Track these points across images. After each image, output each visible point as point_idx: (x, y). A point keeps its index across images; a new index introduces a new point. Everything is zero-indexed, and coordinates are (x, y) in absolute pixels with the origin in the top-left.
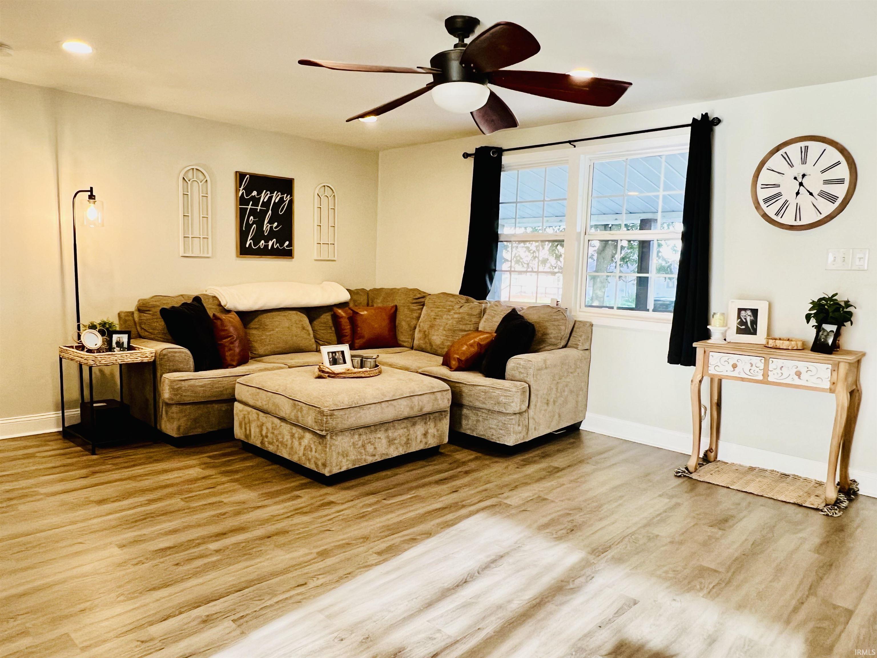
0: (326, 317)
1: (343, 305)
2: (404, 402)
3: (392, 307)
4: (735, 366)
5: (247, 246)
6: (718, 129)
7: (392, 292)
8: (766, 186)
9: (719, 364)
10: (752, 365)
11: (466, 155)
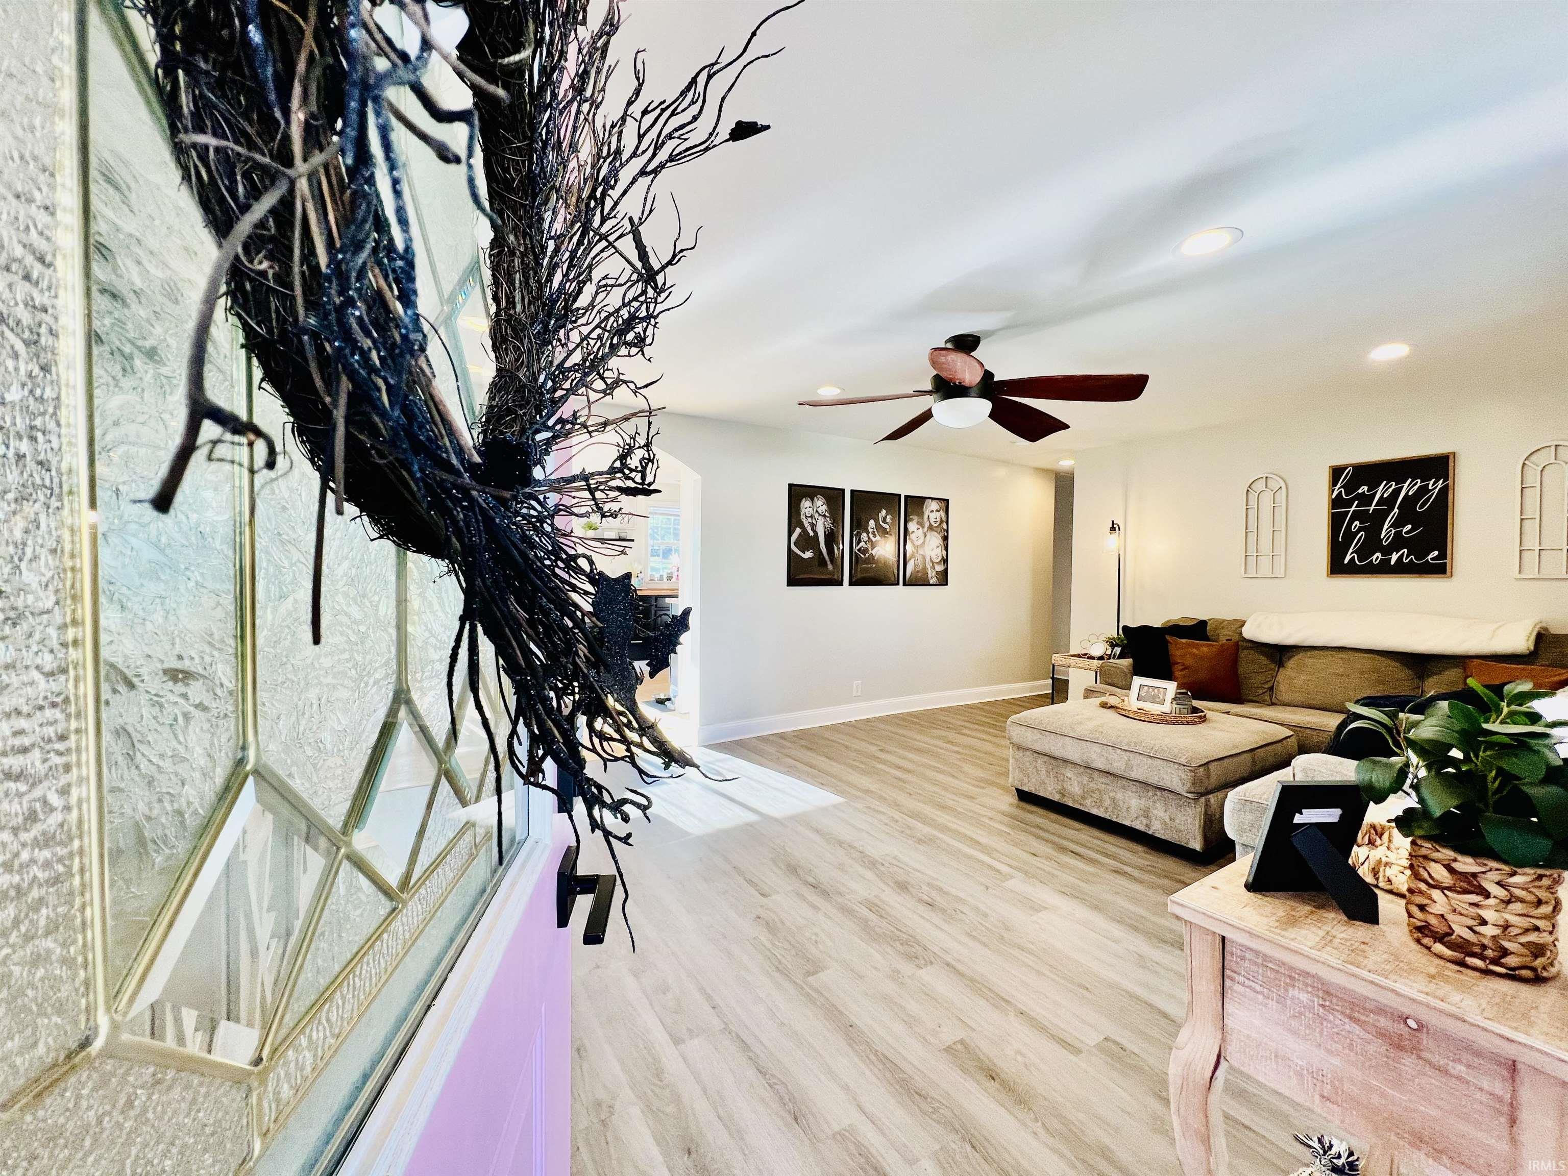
0: (1454, 675)
5: (1346, 561)
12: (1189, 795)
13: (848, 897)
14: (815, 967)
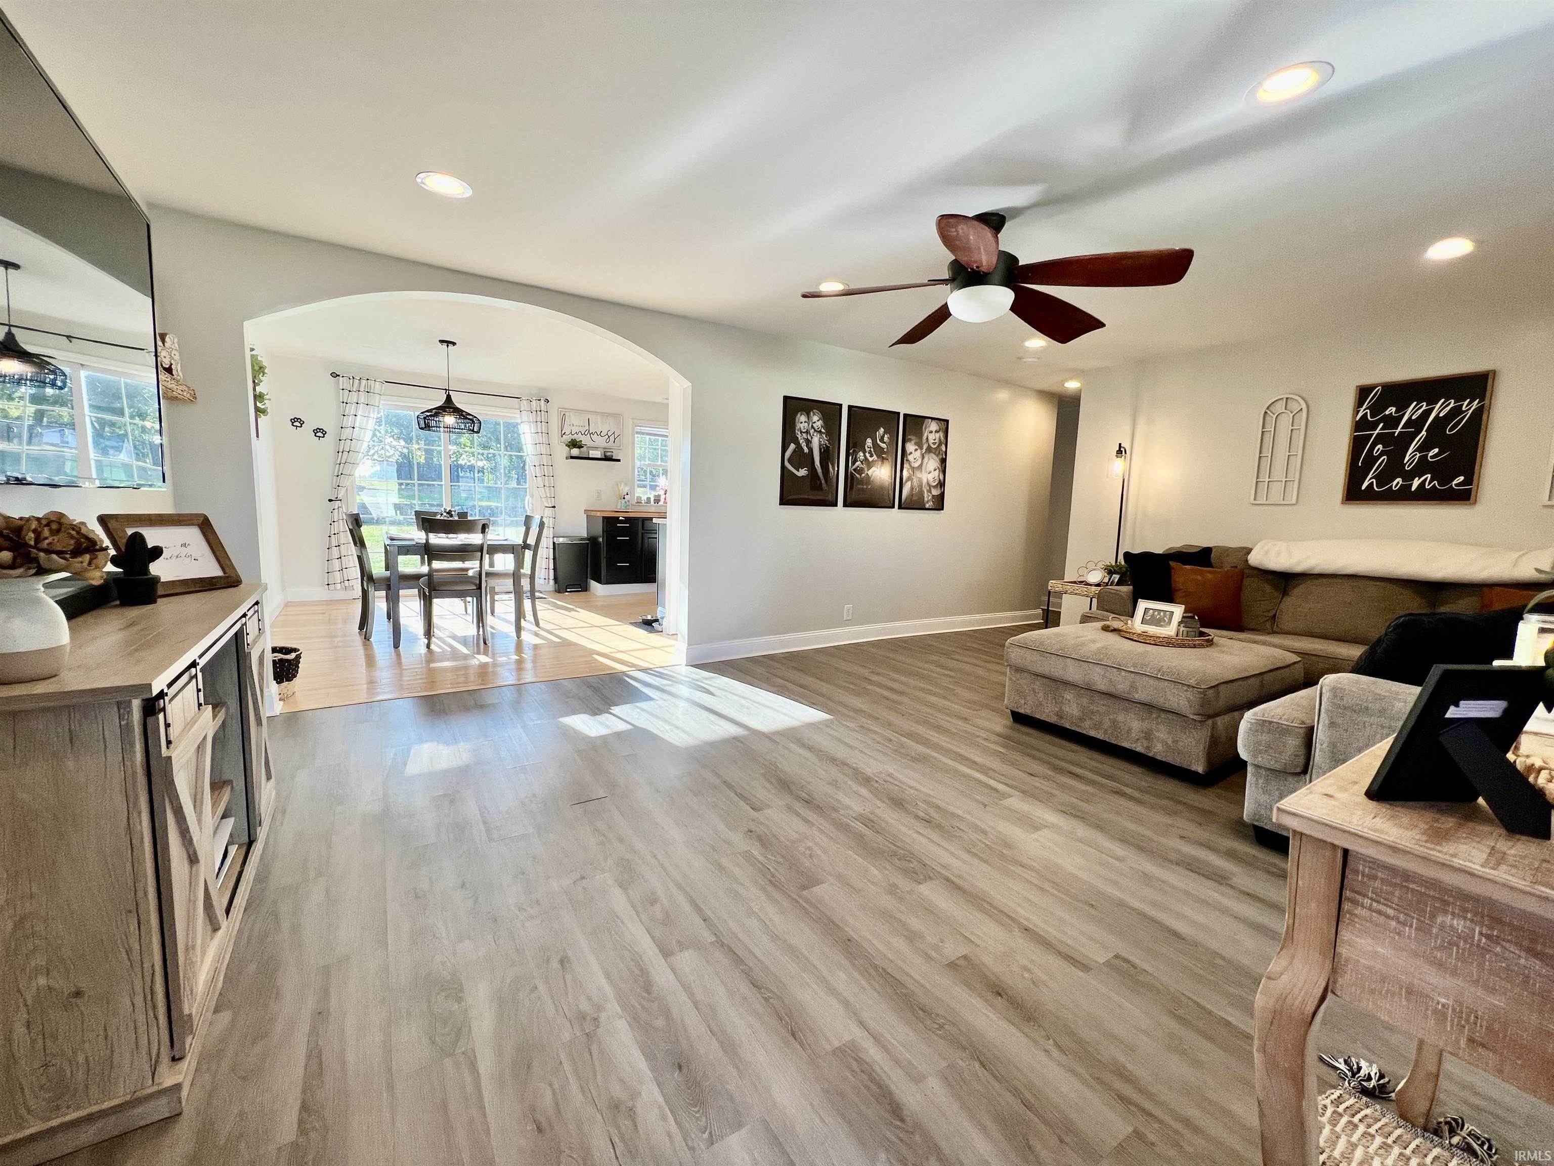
5: (1363, 487)
12: (1195, 717)
13: (842, 812)
14: (810, 881)
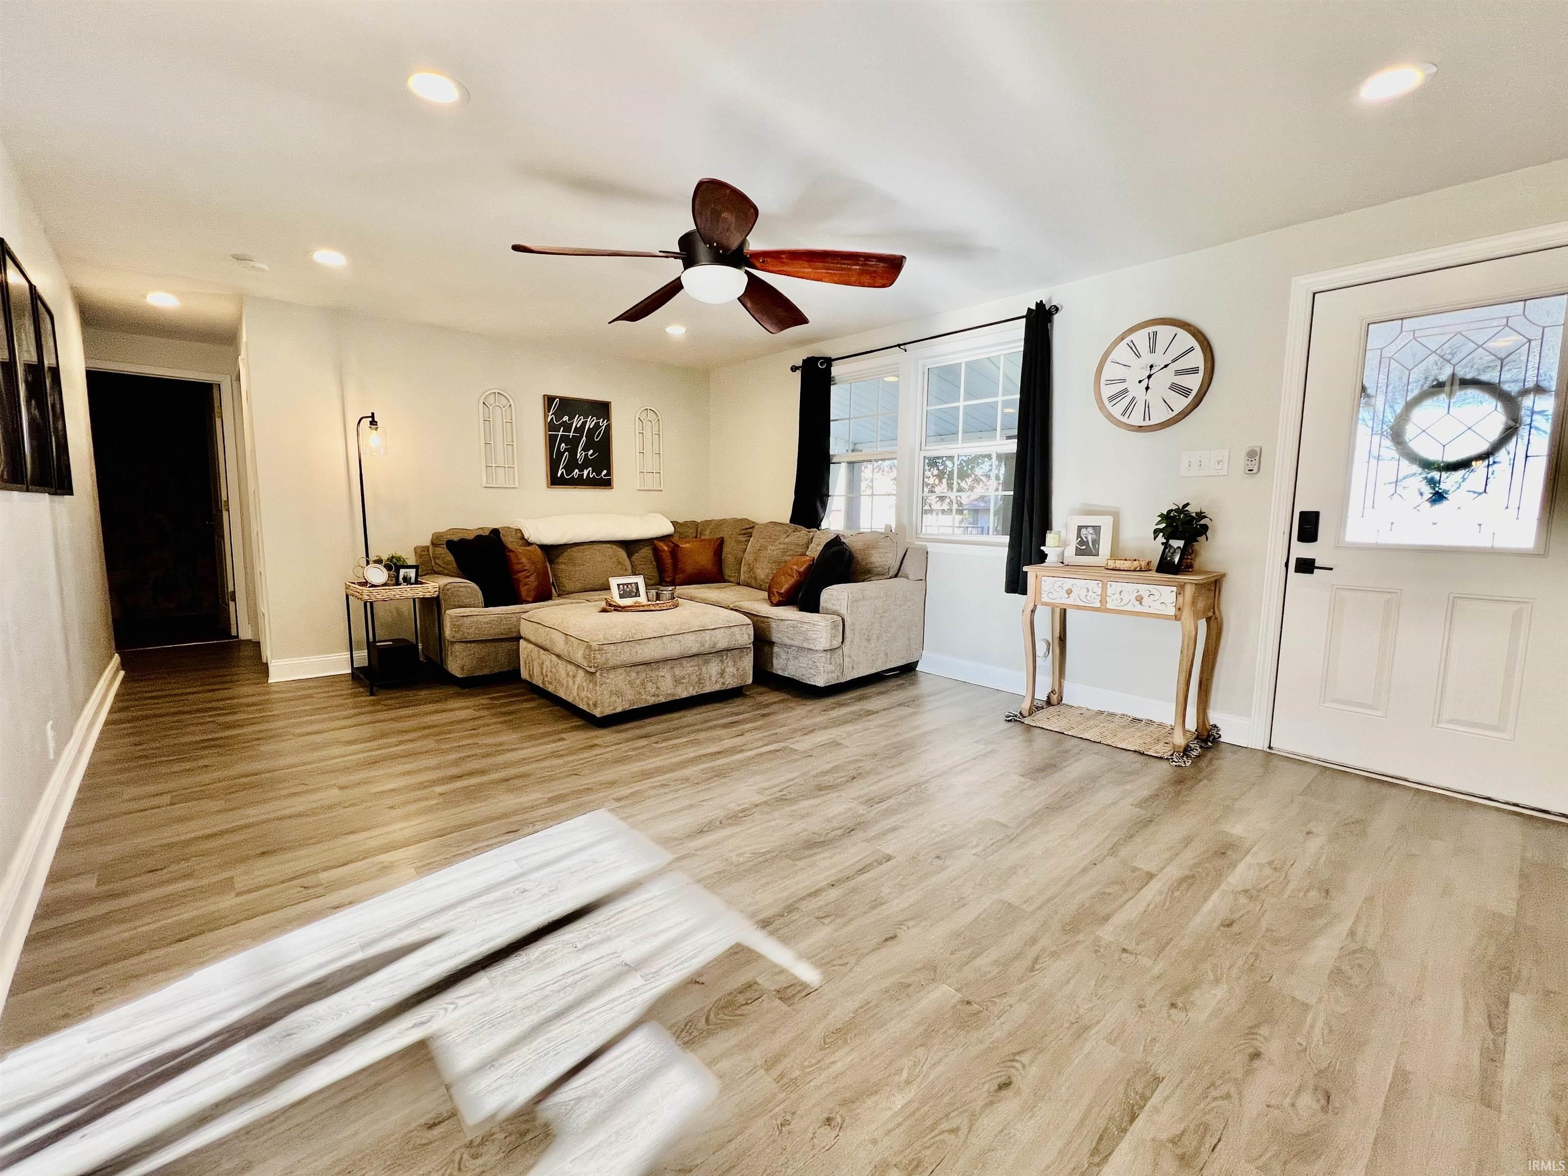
0: (646, 552)
1: (665, 538)
2: (691, 637)
3: (718, 539)
4: (1069, 592)
5: (559, 475)
6: (1057, 318)
7: (721, 523)
8: (1111, 382)
9: (1052, 590)
10: (1088, 591)
11: (794, 369)
12: (750, 646)
